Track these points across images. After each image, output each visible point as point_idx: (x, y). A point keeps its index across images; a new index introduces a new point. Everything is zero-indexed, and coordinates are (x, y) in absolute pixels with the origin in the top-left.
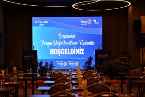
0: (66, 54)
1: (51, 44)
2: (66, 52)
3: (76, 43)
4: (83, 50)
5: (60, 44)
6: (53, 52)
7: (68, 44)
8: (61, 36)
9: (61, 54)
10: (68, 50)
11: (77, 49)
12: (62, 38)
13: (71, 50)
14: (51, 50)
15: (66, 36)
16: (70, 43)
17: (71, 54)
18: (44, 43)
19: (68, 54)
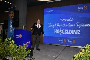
0: (65, 33)
1: (55, 26)
2: (65, 32)
3: (74, 26)
4: (80, 30)
5: (61, 26)
6: (56, 31)
7: (67, 26)
8: (62, 20)
9: (62, 33)
10: (68, 30)
11: (74, 30)
12: (63, 22)
13: (70, 30)
14: (55, 30)
15: (66, 20)
16: (69, 25)
17: (70, 33)
18: (50, 25)
19: (67, 33)
